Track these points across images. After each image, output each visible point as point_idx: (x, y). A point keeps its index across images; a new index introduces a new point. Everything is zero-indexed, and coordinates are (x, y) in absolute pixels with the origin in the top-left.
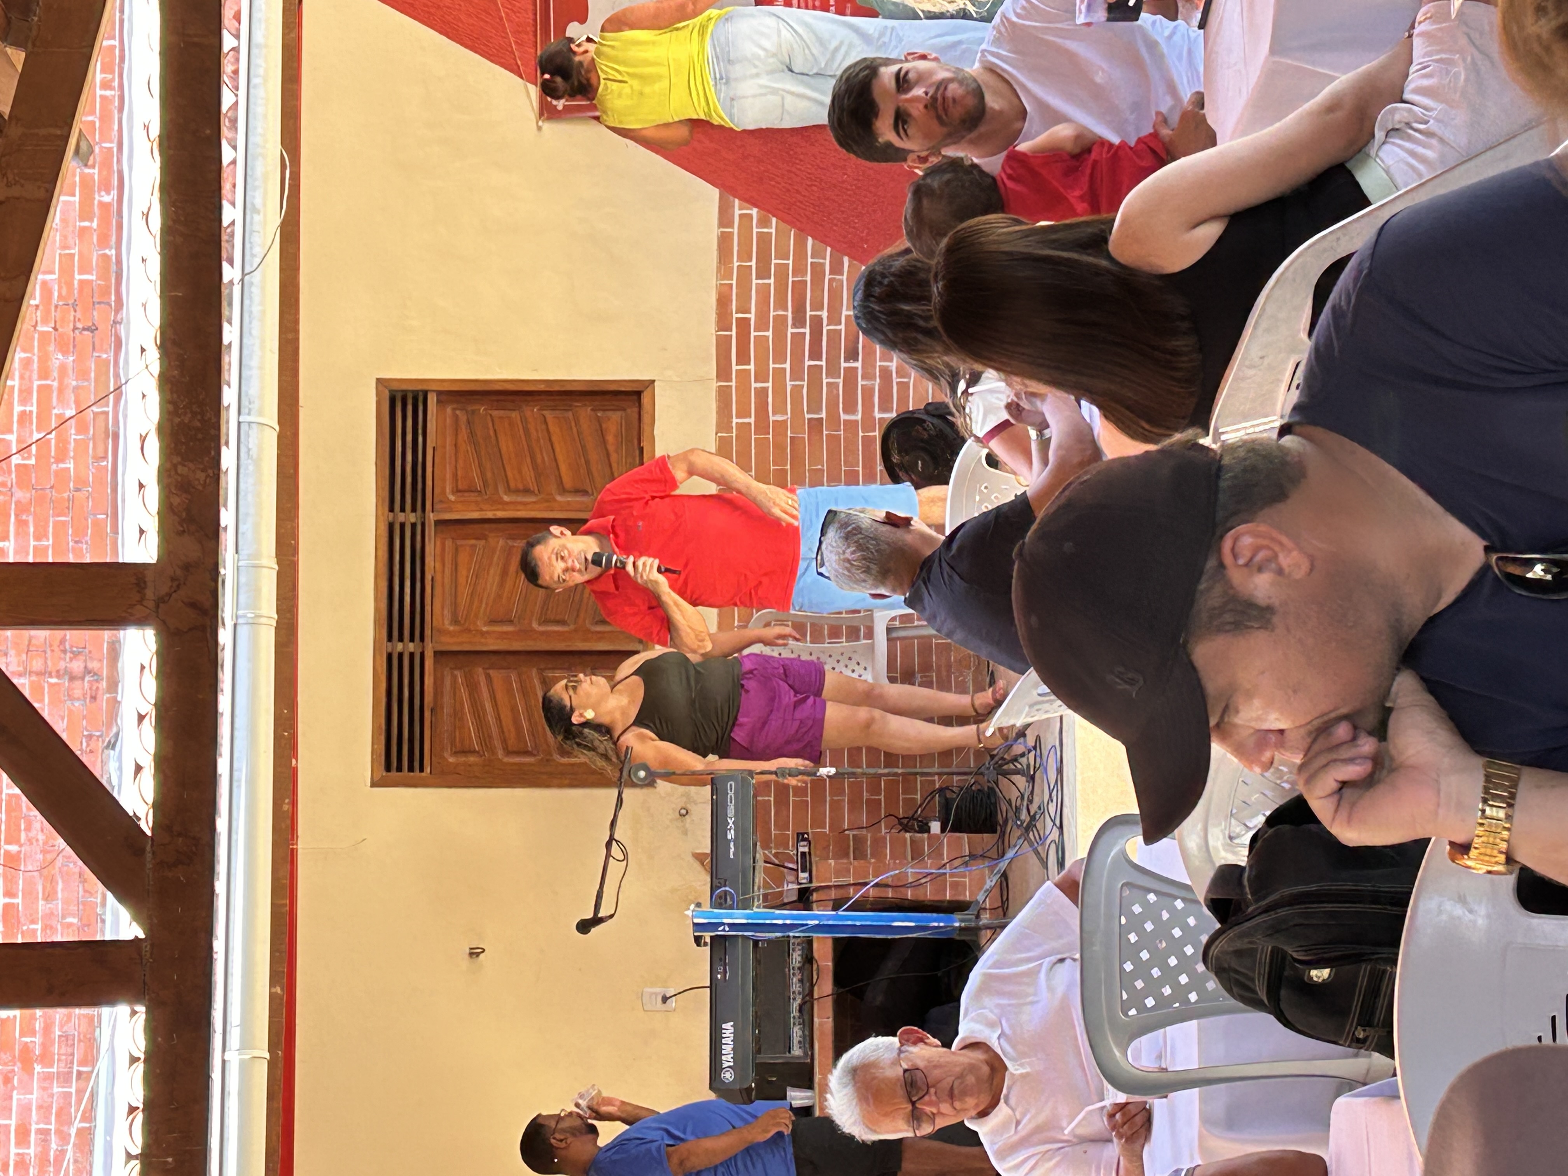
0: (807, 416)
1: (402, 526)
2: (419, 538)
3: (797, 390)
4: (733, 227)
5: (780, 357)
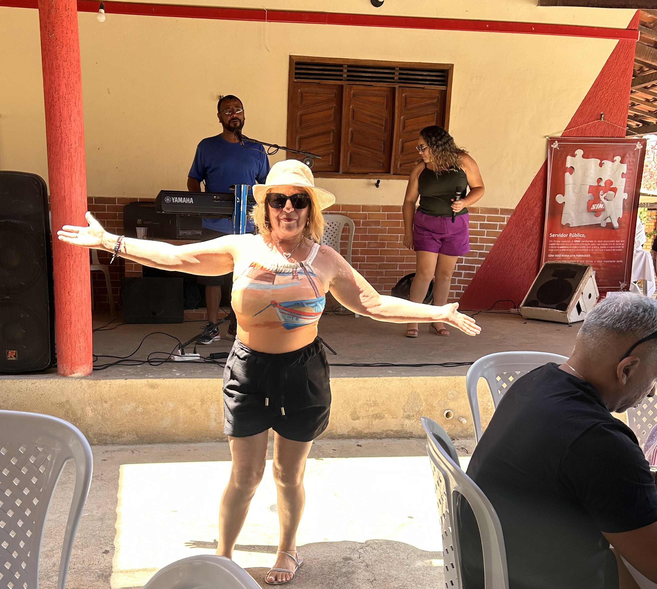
1: (394, 73)
2: (388, 80)
4: (500, 214)
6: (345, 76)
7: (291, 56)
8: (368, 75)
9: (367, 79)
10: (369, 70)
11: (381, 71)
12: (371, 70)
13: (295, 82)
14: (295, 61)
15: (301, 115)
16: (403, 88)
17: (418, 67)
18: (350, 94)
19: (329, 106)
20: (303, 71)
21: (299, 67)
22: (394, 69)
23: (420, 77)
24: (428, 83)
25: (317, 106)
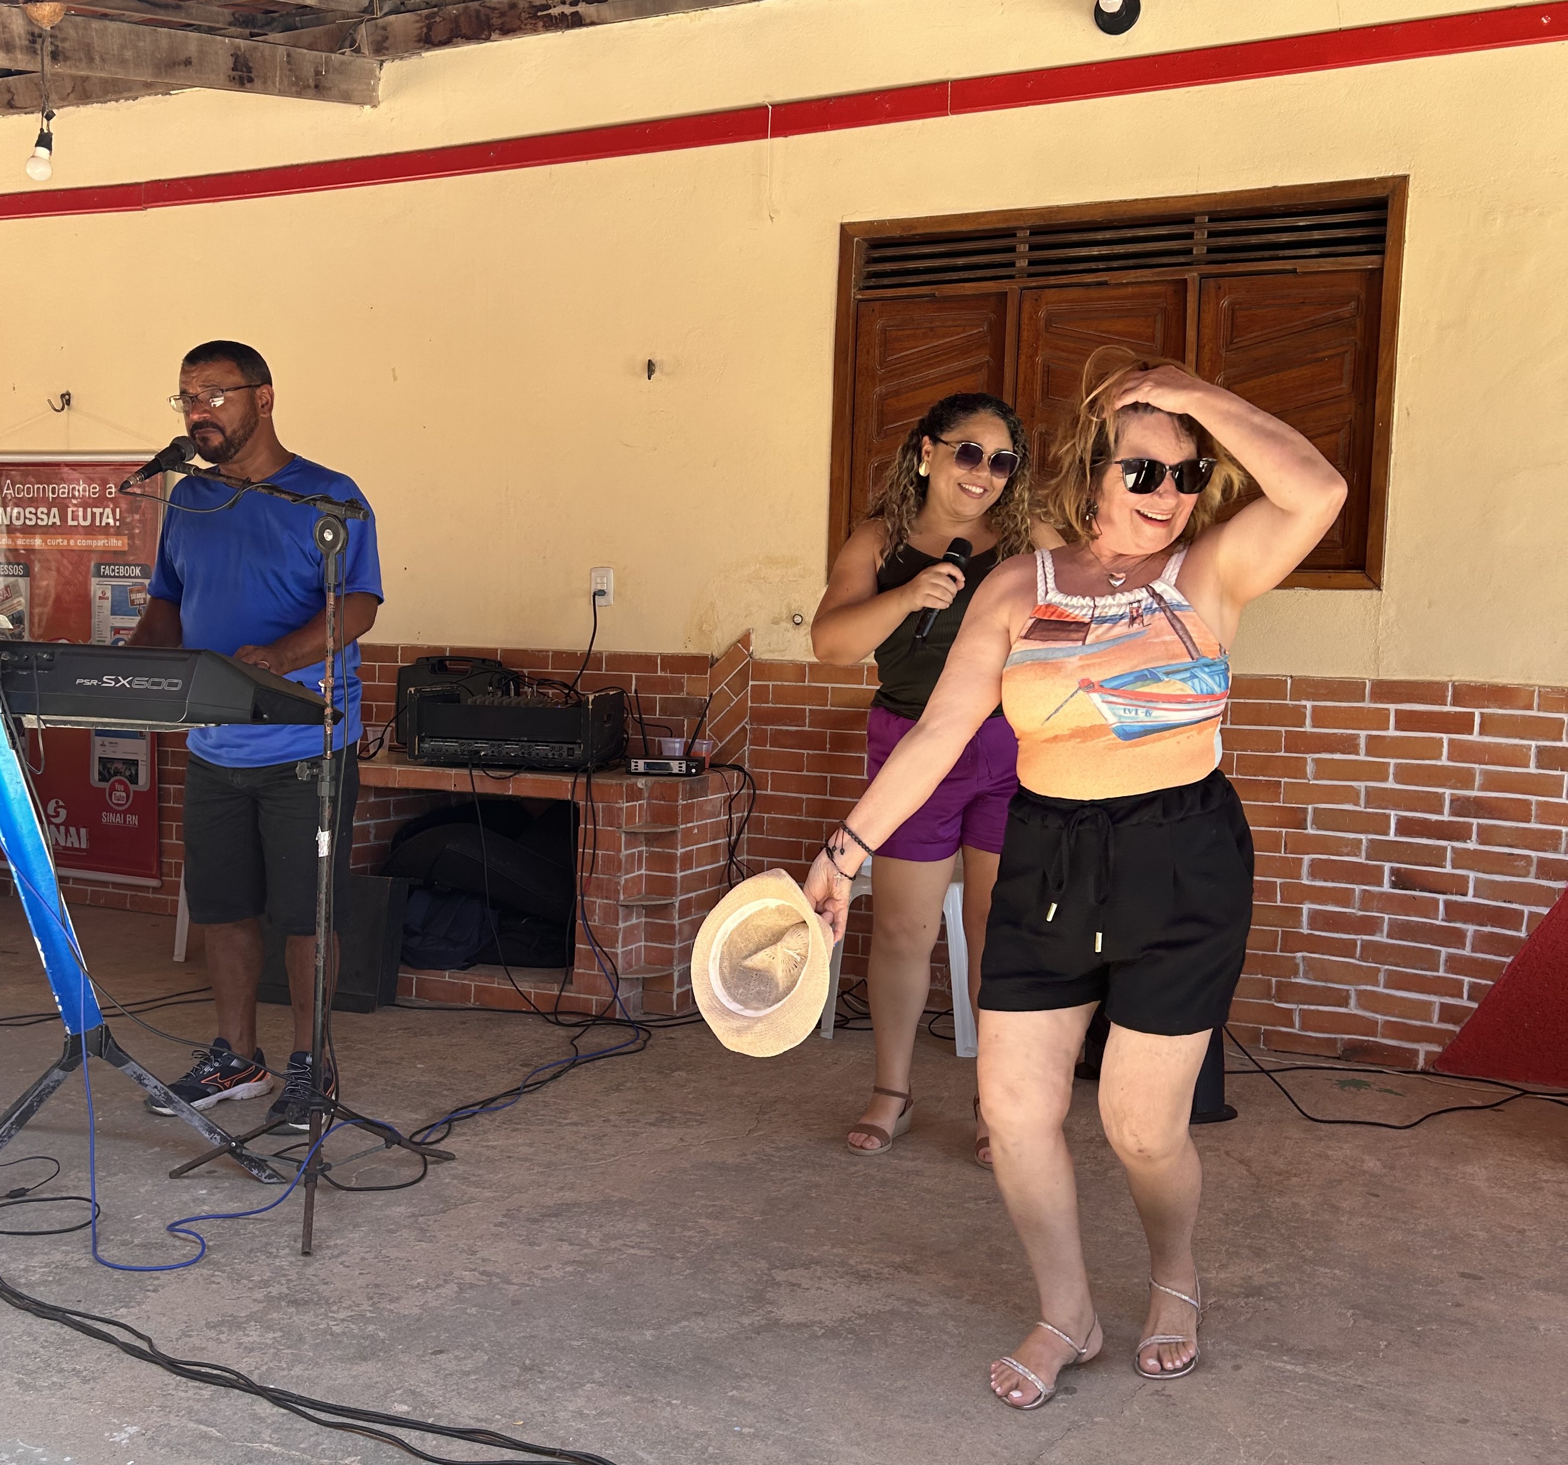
0: (1310, 807)
2: (1165, 260)
3: (1351, 795)
5: (1403, 774)
6: (1022, 263)
7: (843, 227)
8: (1095, 251)
9: (1093, 265)
10: (1100, 236)
11: (1141, 232)
12: (1108, 235)
13: (860, 301)
14: (856, 239)
15: (883, 398)
16: (1221, 281)
17: (1269, 205)
18: (1035, 317)
19: (971, 361)
20: (889, 267)
21: (877, 254)
22: (1192, 221)
23: (1285, 238)
24: (1314, 251)
25: (931, 366)
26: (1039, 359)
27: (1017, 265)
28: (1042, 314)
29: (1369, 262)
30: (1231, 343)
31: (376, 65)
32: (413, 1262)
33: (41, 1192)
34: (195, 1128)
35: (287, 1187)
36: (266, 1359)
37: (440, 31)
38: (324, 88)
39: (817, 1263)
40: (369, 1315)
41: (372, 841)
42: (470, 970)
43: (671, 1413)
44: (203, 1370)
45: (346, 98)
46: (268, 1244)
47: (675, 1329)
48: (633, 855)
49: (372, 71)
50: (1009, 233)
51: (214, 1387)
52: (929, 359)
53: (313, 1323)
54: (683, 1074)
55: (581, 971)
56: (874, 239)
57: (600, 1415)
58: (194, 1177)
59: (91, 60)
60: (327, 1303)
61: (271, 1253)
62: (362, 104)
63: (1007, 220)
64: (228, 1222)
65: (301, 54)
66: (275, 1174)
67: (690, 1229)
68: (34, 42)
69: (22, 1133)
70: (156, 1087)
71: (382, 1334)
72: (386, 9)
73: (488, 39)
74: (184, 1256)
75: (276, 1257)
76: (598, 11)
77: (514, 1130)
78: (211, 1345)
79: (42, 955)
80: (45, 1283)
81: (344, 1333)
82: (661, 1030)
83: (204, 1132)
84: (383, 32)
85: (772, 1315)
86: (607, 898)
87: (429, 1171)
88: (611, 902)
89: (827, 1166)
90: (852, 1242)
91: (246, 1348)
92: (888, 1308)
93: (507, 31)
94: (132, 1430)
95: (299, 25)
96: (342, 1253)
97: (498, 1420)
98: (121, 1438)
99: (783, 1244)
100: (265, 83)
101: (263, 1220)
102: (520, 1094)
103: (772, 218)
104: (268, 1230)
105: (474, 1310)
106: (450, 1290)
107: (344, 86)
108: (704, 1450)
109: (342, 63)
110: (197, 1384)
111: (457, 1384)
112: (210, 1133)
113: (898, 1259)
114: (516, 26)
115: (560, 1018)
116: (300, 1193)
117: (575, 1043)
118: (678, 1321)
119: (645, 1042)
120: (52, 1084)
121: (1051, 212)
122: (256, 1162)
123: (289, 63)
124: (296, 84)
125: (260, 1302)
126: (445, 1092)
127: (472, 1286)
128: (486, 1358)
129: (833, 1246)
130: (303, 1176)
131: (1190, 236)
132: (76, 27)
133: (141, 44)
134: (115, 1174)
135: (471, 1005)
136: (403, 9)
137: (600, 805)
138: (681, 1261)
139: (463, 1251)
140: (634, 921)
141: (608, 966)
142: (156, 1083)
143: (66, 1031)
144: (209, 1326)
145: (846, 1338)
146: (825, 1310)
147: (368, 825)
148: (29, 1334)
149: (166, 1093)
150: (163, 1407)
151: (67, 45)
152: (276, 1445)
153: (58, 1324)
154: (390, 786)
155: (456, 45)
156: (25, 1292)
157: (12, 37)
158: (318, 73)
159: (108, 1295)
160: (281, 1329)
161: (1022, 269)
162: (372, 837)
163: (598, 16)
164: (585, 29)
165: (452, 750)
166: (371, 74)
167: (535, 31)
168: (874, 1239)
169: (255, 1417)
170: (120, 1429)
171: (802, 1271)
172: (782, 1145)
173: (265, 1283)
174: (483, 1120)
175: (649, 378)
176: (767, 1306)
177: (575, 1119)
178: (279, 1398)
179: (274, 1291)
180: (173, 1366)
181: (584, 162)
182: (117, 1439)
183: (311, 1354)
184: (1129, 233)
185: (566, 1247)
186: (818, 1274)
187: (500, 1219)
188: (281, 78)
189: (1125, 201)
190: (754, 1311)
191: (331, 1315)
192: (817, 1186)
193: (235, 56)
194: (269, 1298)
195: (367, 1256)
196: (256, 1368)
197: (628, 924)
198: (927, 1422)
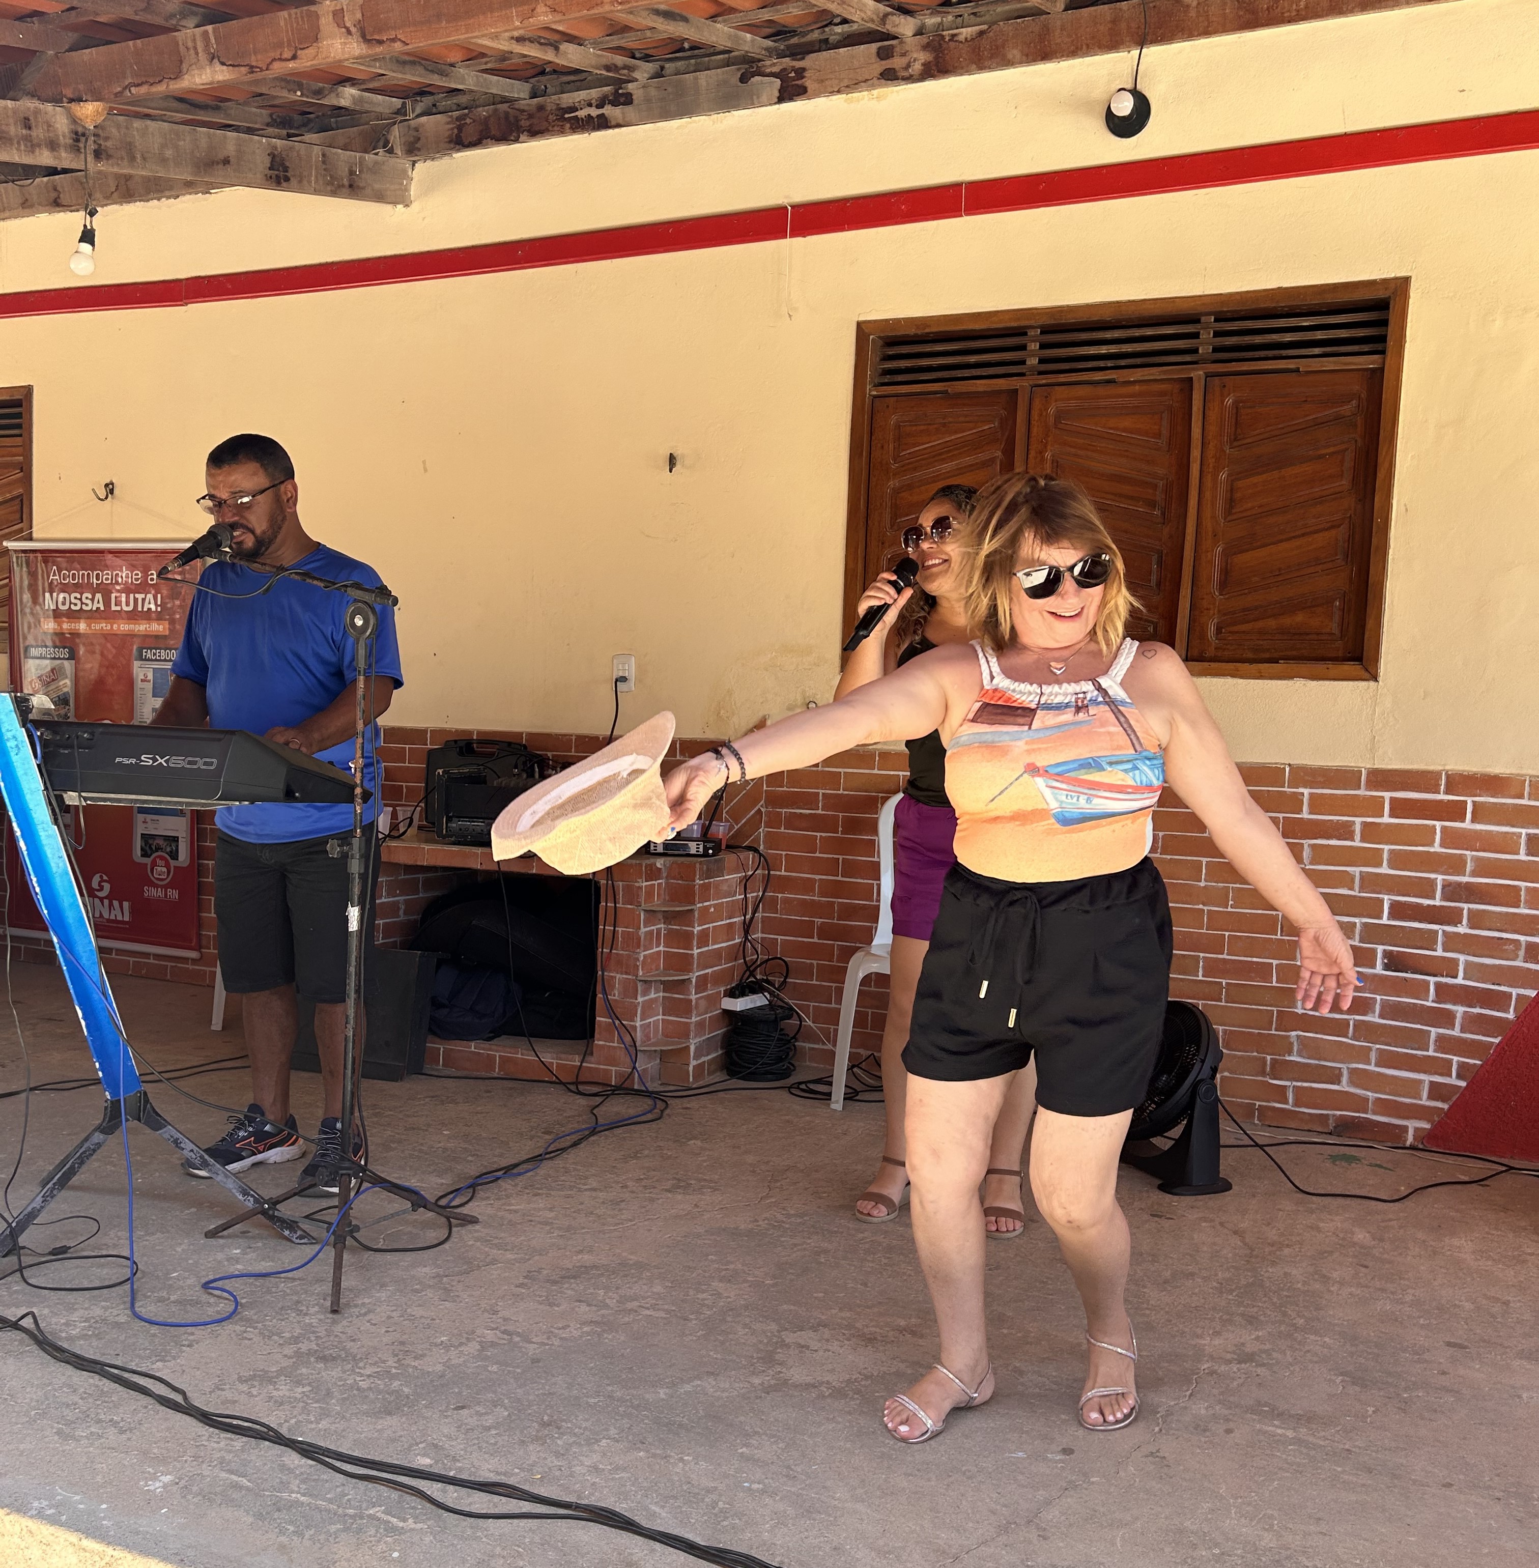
5: (1397, 860)
6: (1033, 361)
7: (859, 325)
8: (1103, 350)
9: (1102, 364)
10: (1108, 335)
11: (1149, 332)
12: (1117, 334)
13: (875, 397)
14: (871, 337)
15: (896, 491)
16: (1226, 379)
17: (1274, 305)
18: (1044, 414)
19: (982, 456)
20: (903, 364)
21: (892, 351)
22: (1198, 321)
23: (1288, 337)
24: (1317, 351)
25: (944, 461)
26: (1048, 455)
27: (1028, 363)
28: (1051, 410)
29: (1370, 362)
30: (1235, 440)
31: (408, 166)
32: (438, 1321)
33: (83, 1250)
34: (230, 1190)
35: (317, 1247)
36: (295, 1413)
37: (471, 132)
38: (358, 187)
39: (825, 1326)
40: (394, 1371)
41: (402, 917)
42: (495, 1041)
43: (683, 1469)
44: (235, 1422)
45: (379, 197)
46: (298, 1302)
47: (688, 1387)
48: (652, 932)
49: (405, 172)
50: (1021, 332)
51: (245, 1439)
52: (940, 454)
53: (340, 1379)
54: (699, 1143)
55: (601, 1043)
56: (888, 337)
57: (617, 1469)
58: (229, 1237)
59: (132, 159)
60: (354, 1359)
61: (302, 1311)
62: (395, 203)
63: (1019, 319)
64: (261, 1281)
65: (335, 154)
66: (306, 1235)
67: (703, 1292)
68: (77, 140)
69: (64, 1193)
70: (192, 1151)
71: (406, 1390)
72: (418, 111)
73: (517, 140)
74: (218, 1312)
75: (306, 1314)
76: (623, 113)
77: (536, 1195)
78: (243, 1398)
79: (83, 1023)
80: (85, 1337)
81: (370, 1389)
82: (678, 1101)
83: (237, 1194)
84: (415, 134)
85: (782, 1375)
86: (626, 973)
87: (454, 1234)
88: (630, 977)
89: (836, 1232)
90: (859, 1306)
91: (276, 1402)
92: (893, 1370)
93: (535, 133)
94: (167, 1479)
95: (334, 126)
96: (369, 1311)
97: (517, 1474)
98: (156, 1486)
99: (792, 1307)
100: (300, 182)
101: (294, 1279)
102: (542, 1160)
103: (790, 316)
104: (299, 1288)
105: (495, 1368)
106: (473, 1348)
107: (377, 186)
108: (714, 1504)
109: (376, 163)
110: (229, 1435)
111: (478, 1438)
112: (244, 1195)
113: (903, 1323)
114: (544, 128)
115: (581, 1088)
116: (330, 1253)
117: (595, 1112)
118: (690, 1380)
119: (662, 1111)
120: (92, 1147)
121: (1062, 311)
122: (287, 1223)
123: (324, 162)
124: (330, 183)
125: (290, 1358)
126: (470, 1158)
127: (493, 1344)
128: (506, 1413)
129: (841, 1310)
130: (333, 1237)
131: (1196, 336)
132: (118, 127)
133: (181, 143)
134: (153, 1234)
135: (496, 1075)
136: (434, 110)
137: (621, 883)
138: (694, 1322)
139: (485, 1310)
140: (652, 996)
141: (627, 1039)
142: (192, 1146)
143: (105, 1096)
144: (241, 1380)
145: (852, 1399)
146: (832, 1371)
147: (398, 902)
148: (69, 1386)
149: (202, 1157)
150: (196, 1457)
151: (109, 144)
152: (304, 1495)
153: (97, 1377)
154: (419, 863)
155: (486, 146)
156: (65, 1345)
157: (57, 136)
158: (352, 173)
159: (145, 1349)
160: (309, 1384)
161: (1033, 366)
162: (401, 912)
163: (624, 118)
164: (610, 132)
165: (479, 829)
166: (404, 174)
167: (562, 132)
168: (880, 1303)
169: (283, 1468)
170: (155, 1478)
171: (811, 1334)
172: (792, 1212)
173: (296, 1340)
174: (506, 1185)
175: (671, 471)
176: (776, 1366)
177: (595, 1185)
178: (308, 1451)
179: (304, 1347)
180: (206, 1418)
181: (609, 261)
182: (152, 1488)
183: (338, 1408)
184: (1137, 332)
185: (584, 1308)
186: (826, 1337)
187: (521, 1280)
188: (316, 177)
189: (1134, 301)
190: (764, 1371)
191: (357, 1370)
192: (826, 1251)
193: (273, 156)
194: (298, 1354)
195: (394, 1314)
196: (286, 1421)
197: (646, 998)
198: (929, 1480)
